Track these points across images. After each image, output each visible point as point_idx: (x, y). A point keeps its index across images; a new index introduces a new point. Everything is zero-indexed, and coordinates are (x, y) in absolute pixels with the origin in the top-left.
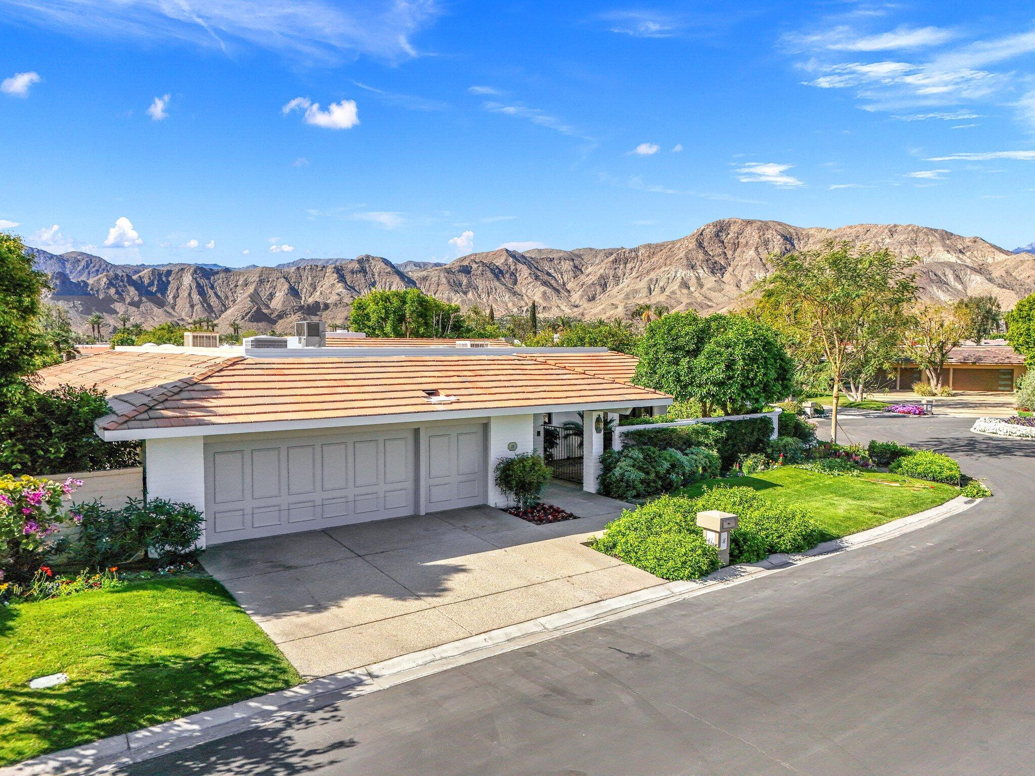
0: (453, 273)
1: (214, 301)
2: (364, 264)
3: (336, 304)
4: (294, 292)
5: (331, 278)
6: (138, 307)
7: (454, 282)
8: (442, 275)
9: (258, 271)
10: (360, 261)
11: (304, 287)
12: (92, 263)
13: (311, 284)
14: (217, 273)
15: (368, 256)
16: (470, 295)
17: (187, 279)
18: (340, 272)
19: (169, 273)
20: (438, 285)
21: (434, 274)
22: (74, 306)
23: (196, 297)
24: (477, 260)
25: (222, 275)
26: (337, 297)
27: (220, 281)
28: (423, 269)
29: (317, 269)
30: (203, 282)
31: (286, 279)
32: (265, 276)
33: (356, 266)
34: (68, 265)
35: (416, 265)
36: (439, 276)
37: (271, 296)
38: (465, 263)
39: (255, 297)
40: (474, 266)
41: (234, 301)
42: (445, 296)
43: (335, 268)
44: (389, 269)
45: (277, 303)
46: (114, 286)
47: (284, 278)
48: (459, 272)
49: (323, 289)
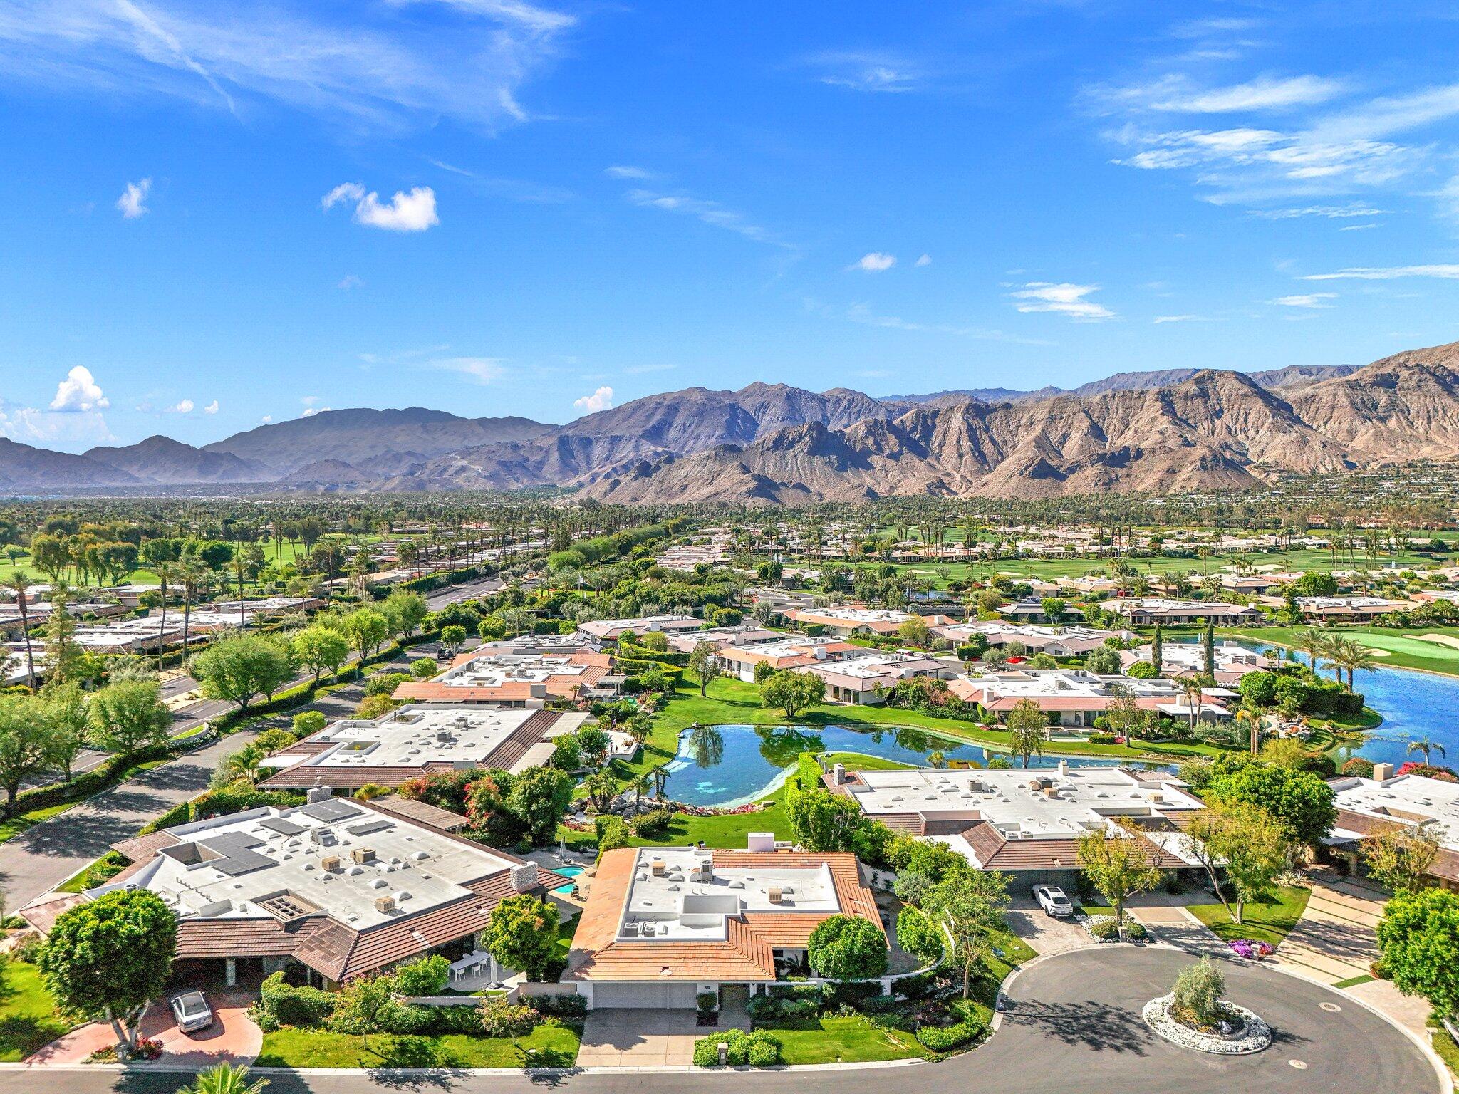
0: (1364, 388)
1: (988, 448)
2: (1204, 385)
3: (1154, 450)
4: (1097, 432)
5: (1152, 408)
6: (897, 460)
7: (1363, 402)
8: (1341, 392)
9: (1052, 396)
10: (1199, 380)
11: (1111, 424)
13: (1122, 419)
15: (1213, 372)
16: (1392, 423)
17: (957, 421)
18: (1166, 400)
19: (936, 414)
20: (1333, 409)
21: (1325, 393)
23: (966, 444)
24: (1411, 363)
25: (1001, 413)
26: (1159, 437)
27: (997, 422)
28: (1312, 380)
29: (1131, 396)
30: (976, 423)
31: (1087, 412)
32: (1058, 409)
33: (1191, 388)
35: (1304, 371)
36: (1335, 395)
37: (1065, 438)
38: (1388, 369)
39: (1042, 441)
40: (1405, 373)
41: (1015, 447)
42: (1345, 426)
43: (1159, 393)
44: (1246, 389)
45: (1071, 450)
46: (873, 435)
47: (1084, 410)
48: (1373, 385)
49: (1138, 425)
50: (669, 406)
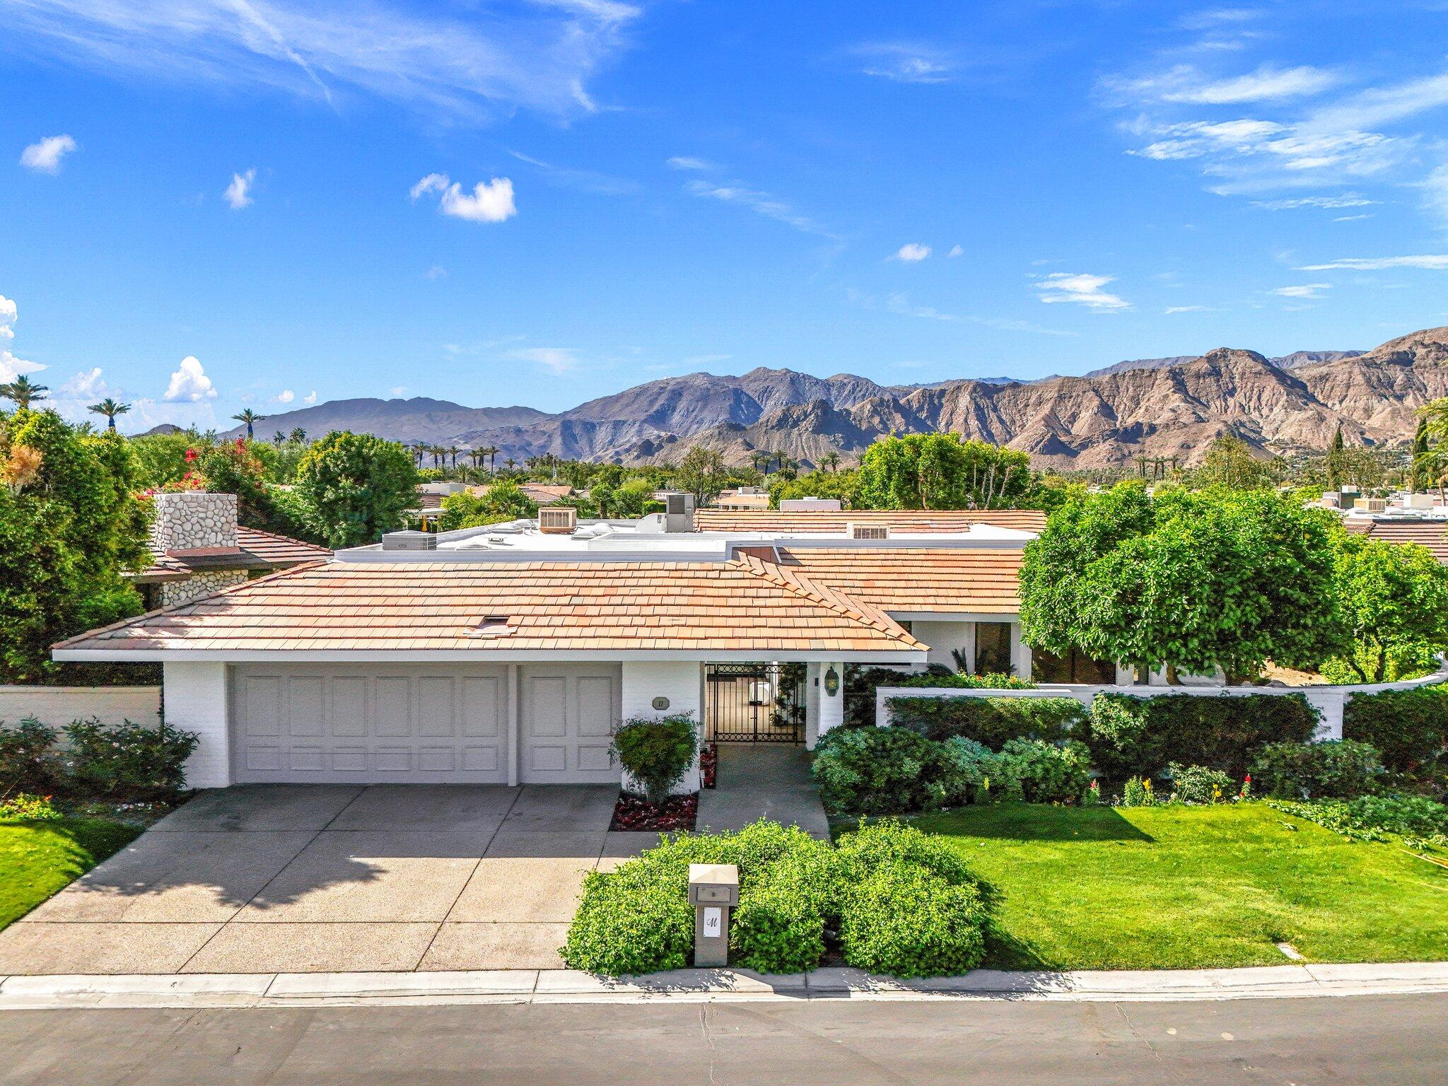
0: (1378, 366)
1: (996, 428)
2: (1216, 363)
3: (1167, 426)
4: (1107, 411)
5: (1164, 386)
7: (1379, 380)
8: (1356, 370)
9: (1059, 381)
10: (1211, 359)
11: (1122, 404)
12: (858, 386)
13: (1133, 398)
14: (1003, 389)
15: (1225, 350)
16: (1409, 401)
17: (964, 400)
18: (1178, 377)
19: (943, 392)
20: (1348, 387)
21: (1340, 371)
22: (835, 440)
23: (974, 423)
24: (1427, 342)
25: (1008, 392)
26: (1170, 414)
27: (1005, 401)
28: (1322, 363)
29: (1142, 375)
30: (983, 402)
31: (1096, 391)
32: (1067, 389)
33: (1205, 366)
34: (834, 392)
35: (1312, 356)
36: (1350, 373)
37: (1074, 418)
38: (1403, 348)
39: (1051, 420)
40: (1420, 351)
41: (1023, 425)
42: (1361, 404)
43: (1170, 371)
44: (1260, 367)
45: (1081, 428)
46: (879, 414)
47: (1094, 390)
48: (1389, 363)
49: (1150, 403)
50: (673, 391)
